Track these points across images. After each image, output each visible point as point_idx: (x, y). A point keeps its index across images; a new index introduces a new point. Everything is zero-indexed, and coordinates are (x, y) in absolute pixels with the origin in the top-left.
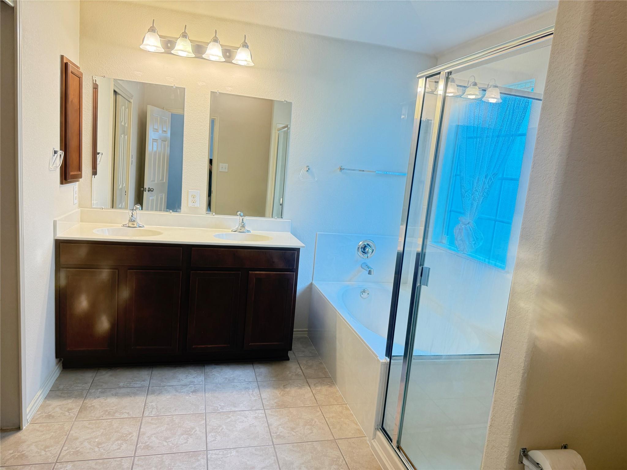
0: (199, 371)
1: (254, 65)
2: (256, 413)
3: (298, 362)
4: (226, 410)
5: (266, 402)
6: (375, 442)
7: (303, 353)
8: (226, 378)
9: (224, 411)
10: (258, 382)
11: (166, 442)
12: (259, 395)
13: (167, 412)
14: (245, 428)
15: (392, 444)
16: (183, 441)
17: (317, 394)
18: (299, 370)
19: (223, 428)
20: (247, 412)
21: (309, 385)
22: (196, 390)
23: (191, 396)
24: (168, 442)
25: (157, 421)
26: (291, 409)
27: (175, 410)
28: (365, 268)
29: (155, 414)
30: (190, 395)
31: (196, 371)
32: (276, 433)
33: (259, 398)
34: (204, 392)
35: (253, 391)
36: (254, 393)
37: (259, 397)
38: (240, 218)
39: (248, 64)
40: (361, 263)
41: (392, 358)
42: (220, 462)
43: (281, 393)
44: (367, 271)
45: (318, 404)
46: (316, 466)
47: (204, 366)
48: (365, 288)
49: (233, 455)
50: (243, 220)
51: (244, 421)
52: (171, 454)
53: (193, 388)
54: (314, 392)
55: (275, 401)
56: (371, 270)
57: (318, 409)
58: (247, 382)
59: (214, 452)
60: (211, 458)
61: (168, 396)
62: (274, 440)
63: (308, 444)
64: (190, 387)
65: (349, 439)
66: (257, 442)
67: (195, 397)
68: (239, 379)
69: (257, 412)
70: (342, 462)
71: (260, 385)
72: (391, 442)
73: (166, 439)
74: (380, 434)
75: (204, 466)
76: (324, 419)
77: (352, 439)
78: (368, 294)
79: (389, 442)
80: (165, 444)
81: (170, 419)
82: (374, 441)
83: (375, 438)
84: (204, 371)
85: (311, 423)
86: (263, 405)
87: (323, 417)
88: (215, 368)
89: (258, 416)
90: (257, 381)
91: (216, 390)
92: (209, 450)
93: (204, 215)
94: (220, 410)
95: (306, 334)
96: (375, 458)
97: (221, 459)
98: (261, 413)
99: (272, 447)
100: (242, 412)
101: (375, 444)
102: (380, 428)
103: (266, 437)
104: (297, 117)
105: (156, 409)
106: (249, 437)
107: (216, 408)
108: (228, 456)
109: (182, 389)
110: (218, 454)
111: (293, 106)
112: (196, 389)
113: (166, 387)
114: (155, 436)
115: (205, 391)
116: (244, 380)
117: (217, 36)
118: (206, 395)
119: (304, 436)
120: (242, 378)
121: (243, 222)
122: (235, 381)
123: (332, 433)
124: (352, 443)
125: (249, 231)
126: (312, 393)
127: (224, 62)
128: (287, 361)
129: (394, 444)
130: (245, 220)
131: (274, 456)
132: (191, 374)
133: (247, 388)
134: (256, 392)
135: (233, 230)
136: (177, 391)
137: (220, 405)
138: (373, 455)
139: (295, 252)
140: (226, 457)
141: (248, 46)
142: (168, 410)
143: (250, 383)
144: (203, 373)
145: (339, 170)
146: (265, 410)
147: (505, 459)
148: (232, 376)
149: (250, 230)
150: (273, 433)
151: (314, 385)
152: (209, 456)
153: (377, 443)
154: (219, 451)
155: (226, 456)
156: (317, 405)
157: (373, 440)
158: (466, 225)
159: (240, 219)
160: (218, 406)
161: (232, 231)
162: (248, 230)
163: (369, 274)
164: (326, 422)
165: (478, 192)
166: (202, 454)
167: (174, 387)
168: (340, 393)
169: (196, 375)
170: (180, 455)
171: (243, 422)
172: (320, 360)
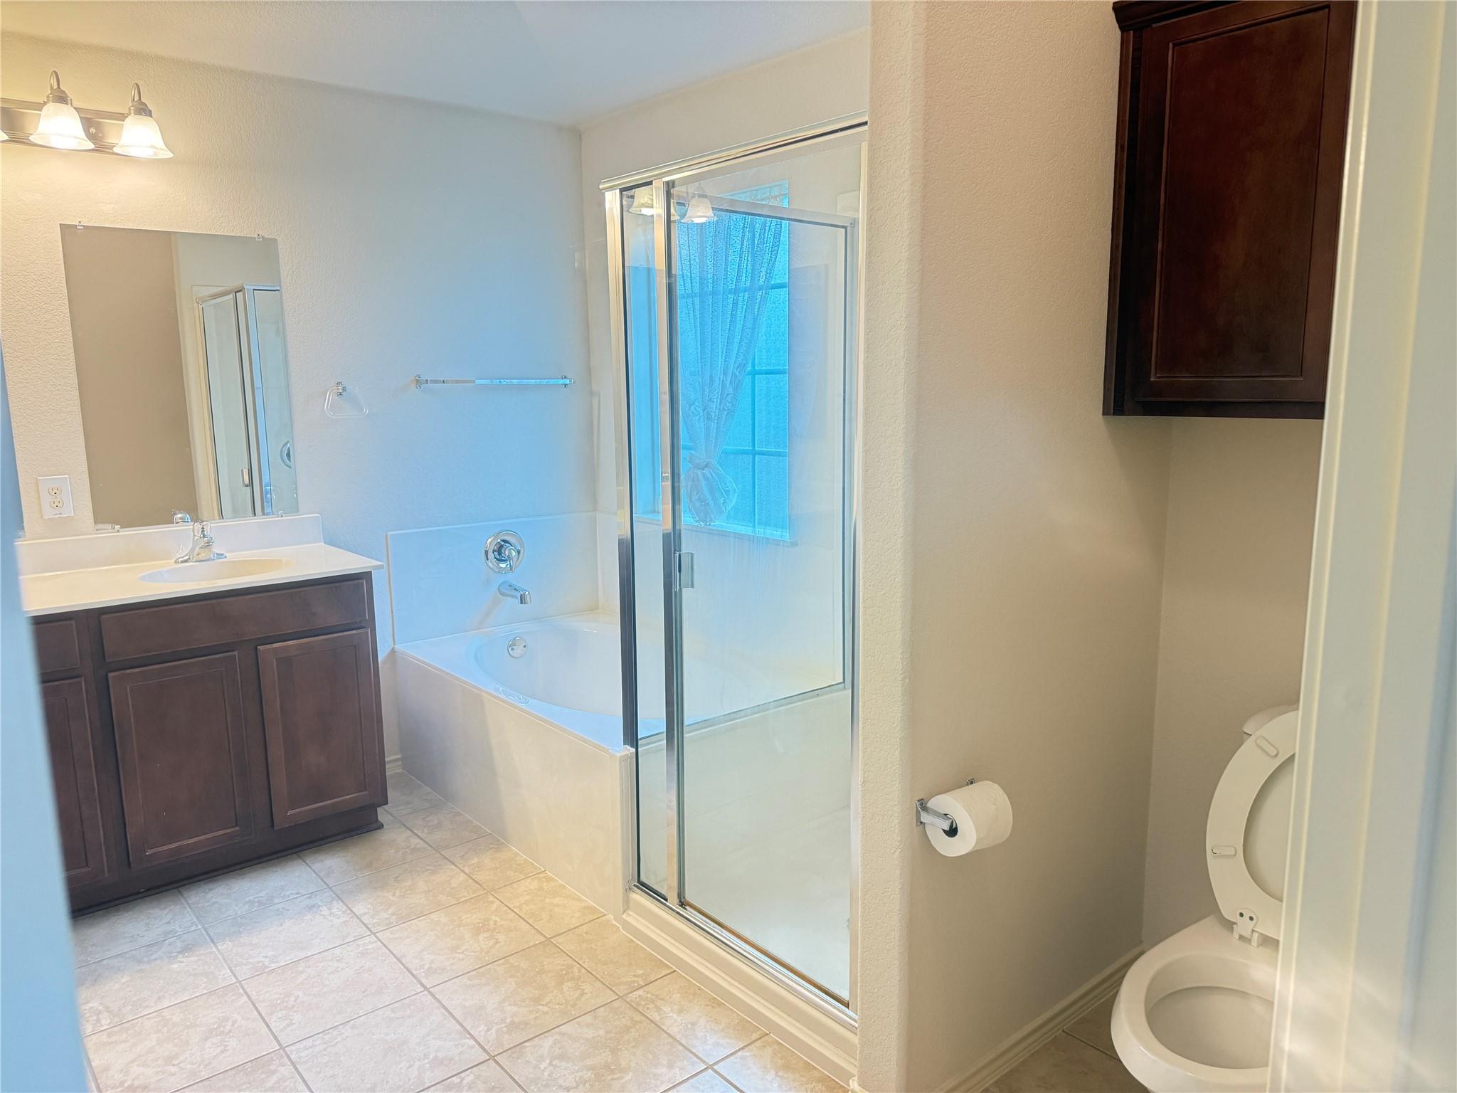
0: (172, 907)
1: (172, 155)
2: (359, 946)
3: (404, 825)
4: (285, 961)
5: (371, 920)
6: (630, 915)
7: (410, 806)
8: (251, 902)
9: (282, 964)
10: (333, 888)
11: (174, 1065)
12: (349, 911)
13: (140, 1010)
14: (348, 981)
15: (668, 904)
16: (214, 1051)
17: (476, 873)
18: (415, 841)
19: (298, 996)
20: (337, 951)
21: (450, 861)
22: (189, 944)
23: (182, 960)
24: (179, 1063)
25: (124, 1036)
26: (432, 916)
27: (159, 998)
28: (510, 593)
29: (110, 1023)
30: (179, 959)
31: (164, 909)
32: (422, 967)
33: (350, 916)
34: (212, 945)
35: (330, 909)
36: (333, 911)
37: (349, 914)
38: (193, 529)
39: (155, 154)
40: (499, 584)
41: (640, 742)
42: (326, 1057)
43: (395, 892)
44: (516, 597)
45: (485, 889)
46: (531, 995)
47: (182, 895)
48: (514, 636)
49: (347, 1037)
50: (203, 531)
51: (339, 969)
52: (200, 1084)
53: (179, 944)
54: (467, 870)
55: (391, 911)
56: (524, 594)
57: (491, 898)
58: (309, 895)
59: (302, 1046)
60: (300, 1057)
61: (122, 977)
62: (424, 981)
63: (498, 965)
64: (169, 945)
65: (577, 930)
66: (389, 996)
67: (194, 959)
68: (282, 894)
69: (361, 943)
70: (579, 972)
71: (339, 892)
72: (665, 902)
73: (169, 1060)
74: (639, 897)
75: (293, 1077)
76: (509, 911)
77: (581, 928)
78: (525, 646)
79: (662, 903)
80: (173, 1069)
81: (156, 1020)
82: (628, 914)
83: (628, 908)
84: (188, 904)
85: (487, 926)
86: (367, 928)
87: (506, 908)
88: (210, 890)
89: (366, 949)
90: (330, 888)
91: (239, 931)
92: (287, 1046)
93: (92, 534)
94: (272, 965)
95: (399, 765)
96: (638, 945)
97: (325, 1053)
98: (371, 943)
99: (426, 995)
100: (326, 954)
101: (632, 918)
102: (635, 885)
103: (403, 981)
104: (293, 272)
105: (105, 1013)
106: (365, 993)
107: (260, 965)
108: (338, 1042)
109: (152, 954)
110: (314, 1046)
111: (280, 247)
112: (186, 943)
113: (105, 962)
114: (137, 1063)
115: (212, 941)
116: (298, 893)
117: (61, 87)
118: (220, 947)
119: (484, 954)
120: (290, 892)
121: (204, 536)
122: (276, 901)
123: (537, 929)
124: (585, 935)
125: (222, 555)
126: (465, 873)
127: (93, 150)
128: (379, 831)
129: (673, 902)
130: (209, 531)
131: (439, 1009)
132: (156, 919)
133: (313, 906)
134: (338, 908)
135: (180, 560)
136: (140, 962)
137: (266, 957)
138: (632, 940)
139: (361, 581)
140: (334, 1046)
141: (150, 111)
142: (140, 1005)
143: (316, 896)
144: (185, 908)
145: (413, 386)
146: (377, 934)
147: (897, 827)
148: (262, 894)
149: (221, 552)
150: (416, 970)
151: (462, 858)
152: (293, 1057)
153: (635, 915)
154: (311, 1040)
155: (334, 1043)
156: (486, 891)
157: (625, 914)
158: (703, 470)
159: (196, 528)
160: (263, 959)
161: (176, 562)
162: (218, 552)
163: (522, 603)
164: (516, 916)
165: (713, 402)
166: (275, 1059)
167: (127, 955)
168: (522, 856)
169: (170, 916)
170: (222, 1077)
171: (338, 971)
172: (453, 808)
